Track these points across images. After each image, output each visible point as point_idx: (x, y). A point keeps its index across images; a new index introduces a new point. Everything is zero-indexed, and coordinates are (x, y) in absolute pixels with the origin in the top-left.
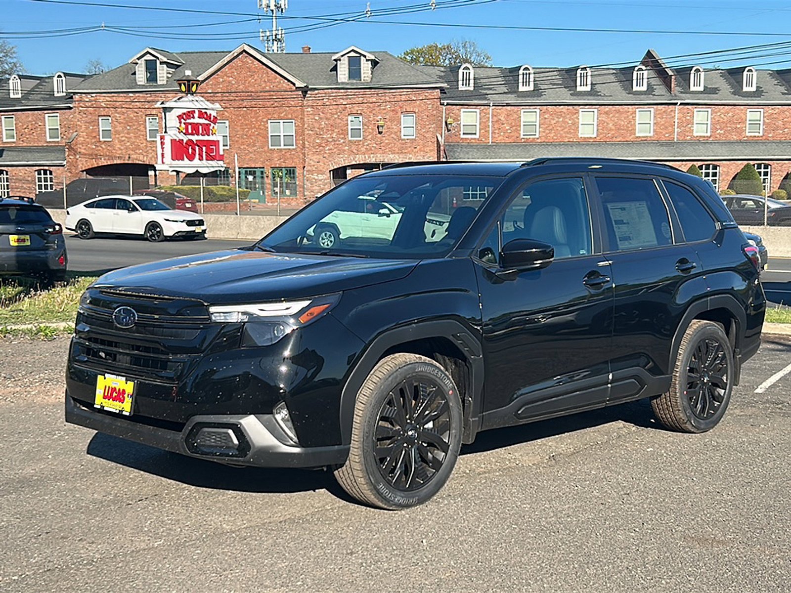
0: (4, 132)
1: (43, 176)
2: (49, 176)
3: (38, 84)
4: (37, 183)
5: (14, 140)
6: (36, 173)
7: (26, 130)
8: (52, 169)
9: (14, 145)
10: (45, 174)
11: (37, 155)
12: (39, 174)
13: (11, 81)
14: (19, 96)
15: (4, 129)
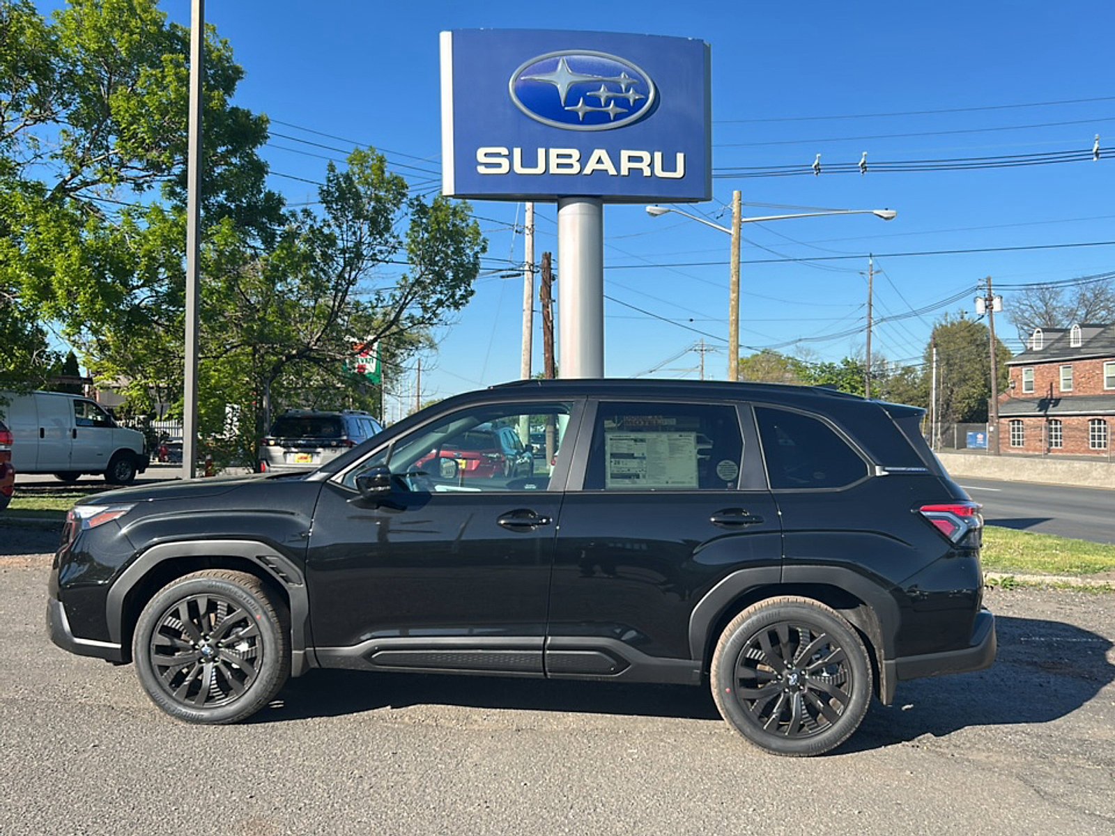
0: (1062, 382)
1: (1096, 426)
2: (1102, 426)
3: (1103, 332)
4: (1091, 433)
5: (1071, 390)
6: (1090, 423)
7: (1083, 380)
8: (1105, 418)
9: (1070, 394)
10: (1099, 423)
11: (1092, 404)
12: (1093, 424)
13: (1072, 331)
14: (1079, 345)
15: (1062, 378)
